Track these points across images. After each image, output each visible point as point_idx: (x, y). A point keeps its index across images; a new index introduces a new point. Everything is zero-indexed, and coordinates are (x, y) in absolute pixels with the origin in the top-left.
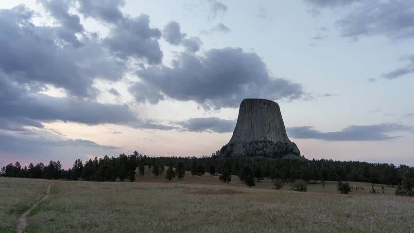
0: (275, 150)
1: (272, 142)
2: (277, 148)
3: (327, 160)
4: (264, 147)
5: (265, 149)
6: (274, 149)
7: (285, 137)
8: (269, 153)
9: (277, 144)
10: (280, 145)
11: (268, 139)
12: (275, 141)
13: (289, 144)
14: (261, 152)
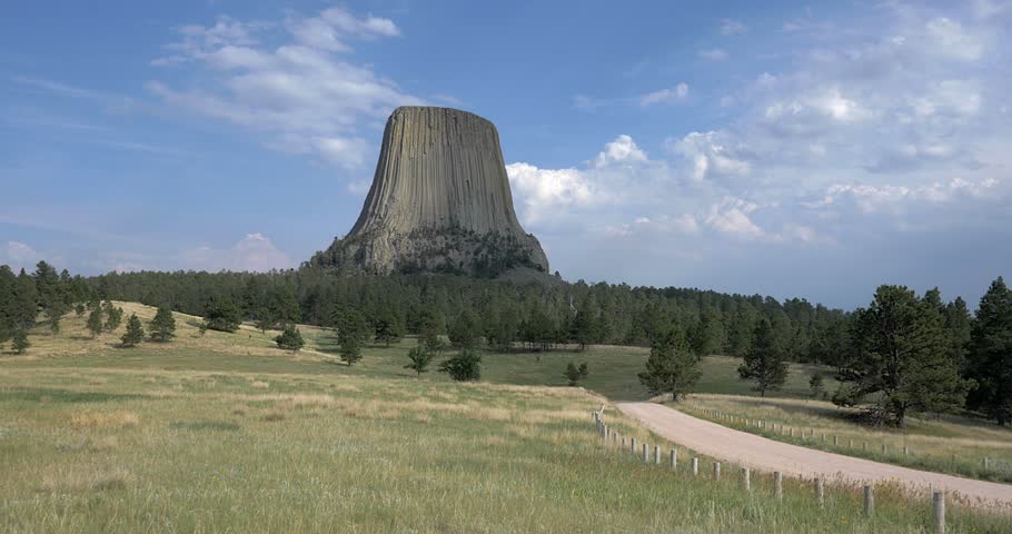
0: (480, 256)
1: (472, 232)
2: (484, 252)
3: (614, 286)
4: (449, 247)
5: (453, 254)
6: (476, 253)
7: (509, 220)
8: (461, 264)
9: (485, 239)
10: (495, 241)
11: (462, 225)
12: (481, 231)
13: (520, 240)
14: (440, 260)
